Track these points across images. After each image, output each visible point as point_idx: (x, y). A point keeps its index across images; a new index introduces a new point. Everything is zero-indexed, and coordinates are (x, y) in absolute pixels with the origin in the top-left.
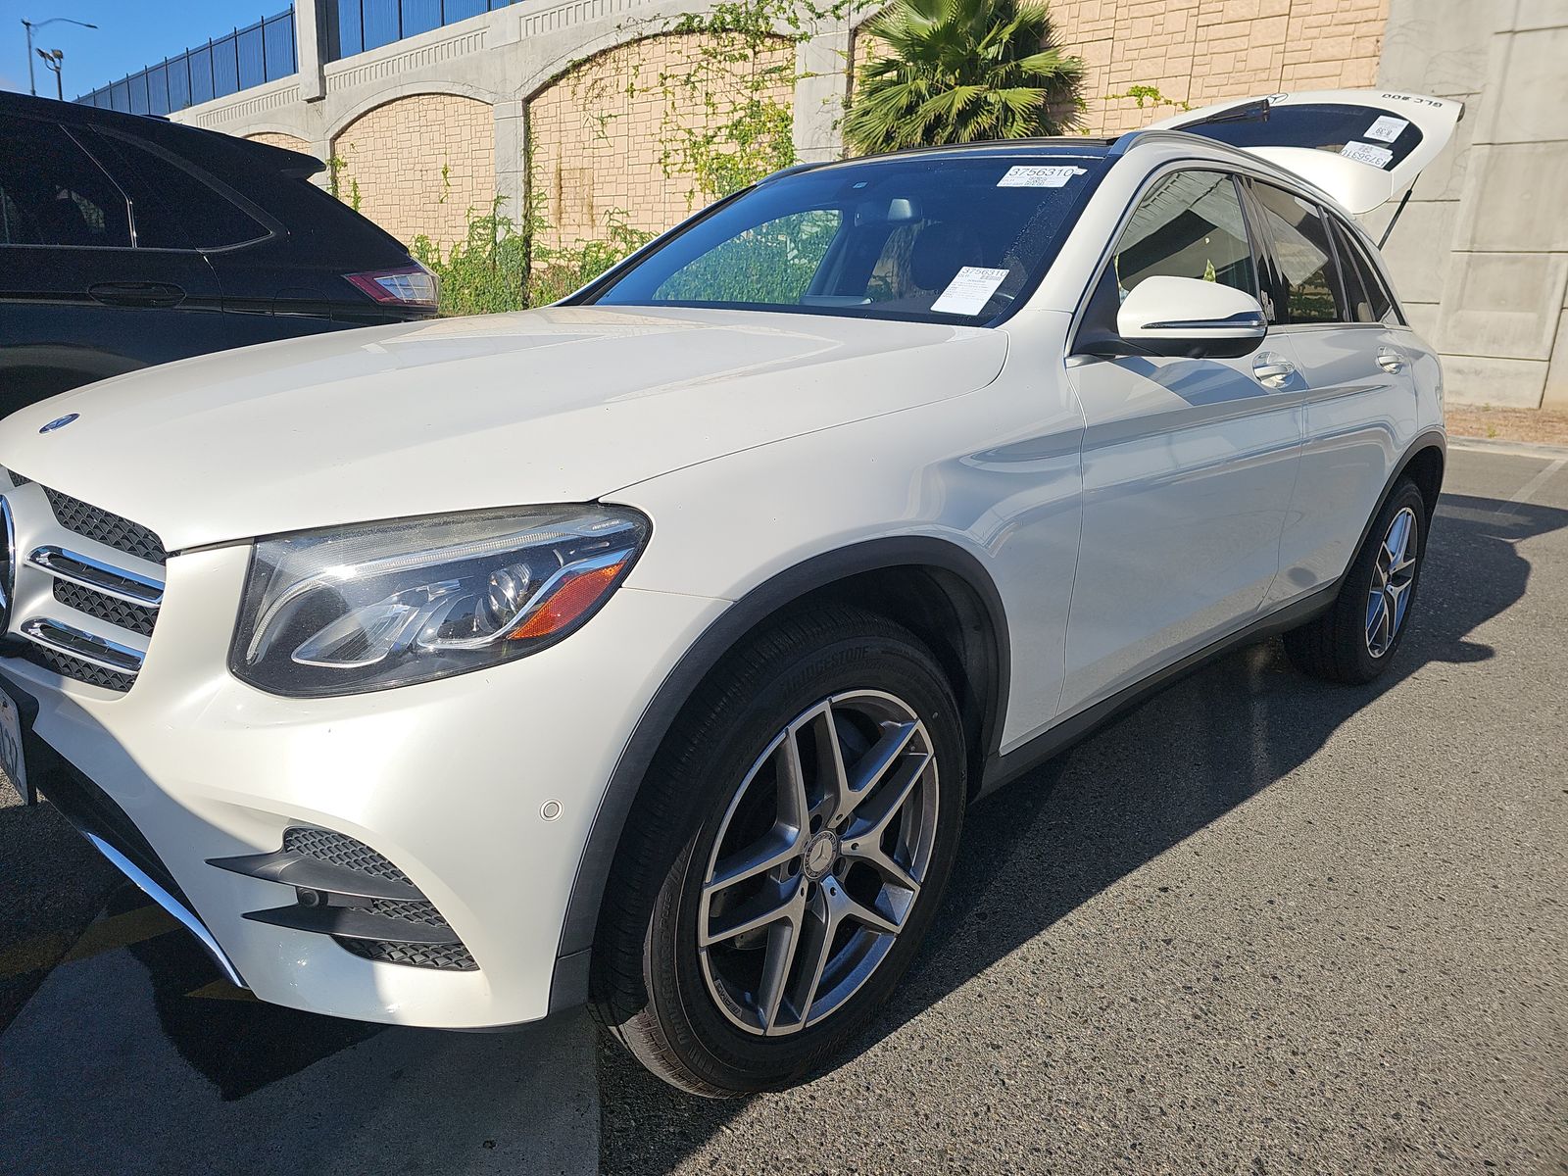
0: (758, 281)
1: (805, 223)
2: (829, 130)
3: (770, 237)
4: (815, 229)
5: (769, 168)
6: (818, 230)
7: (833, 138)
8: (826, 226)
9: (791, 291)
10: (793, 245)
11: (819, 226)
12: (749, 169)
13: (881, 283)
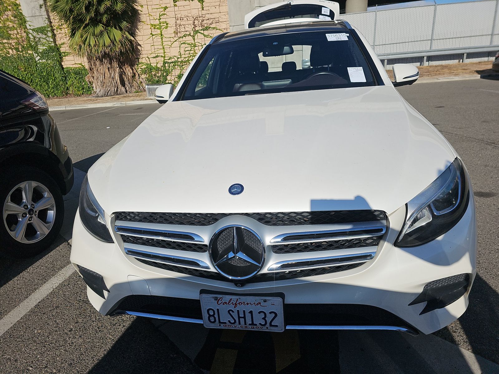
0: (25, 71)
1: (39, 45)
2: (39, 8)
3: (24, 52)
4: (45, 48)
5: (15, 25)
6: (46, 47)
7: (42, 12)
8: (49, 46)
9: (42, 73)
10: (36, 55)
11: (46, 46)
12: (5, 26)
13: (80, 66)
